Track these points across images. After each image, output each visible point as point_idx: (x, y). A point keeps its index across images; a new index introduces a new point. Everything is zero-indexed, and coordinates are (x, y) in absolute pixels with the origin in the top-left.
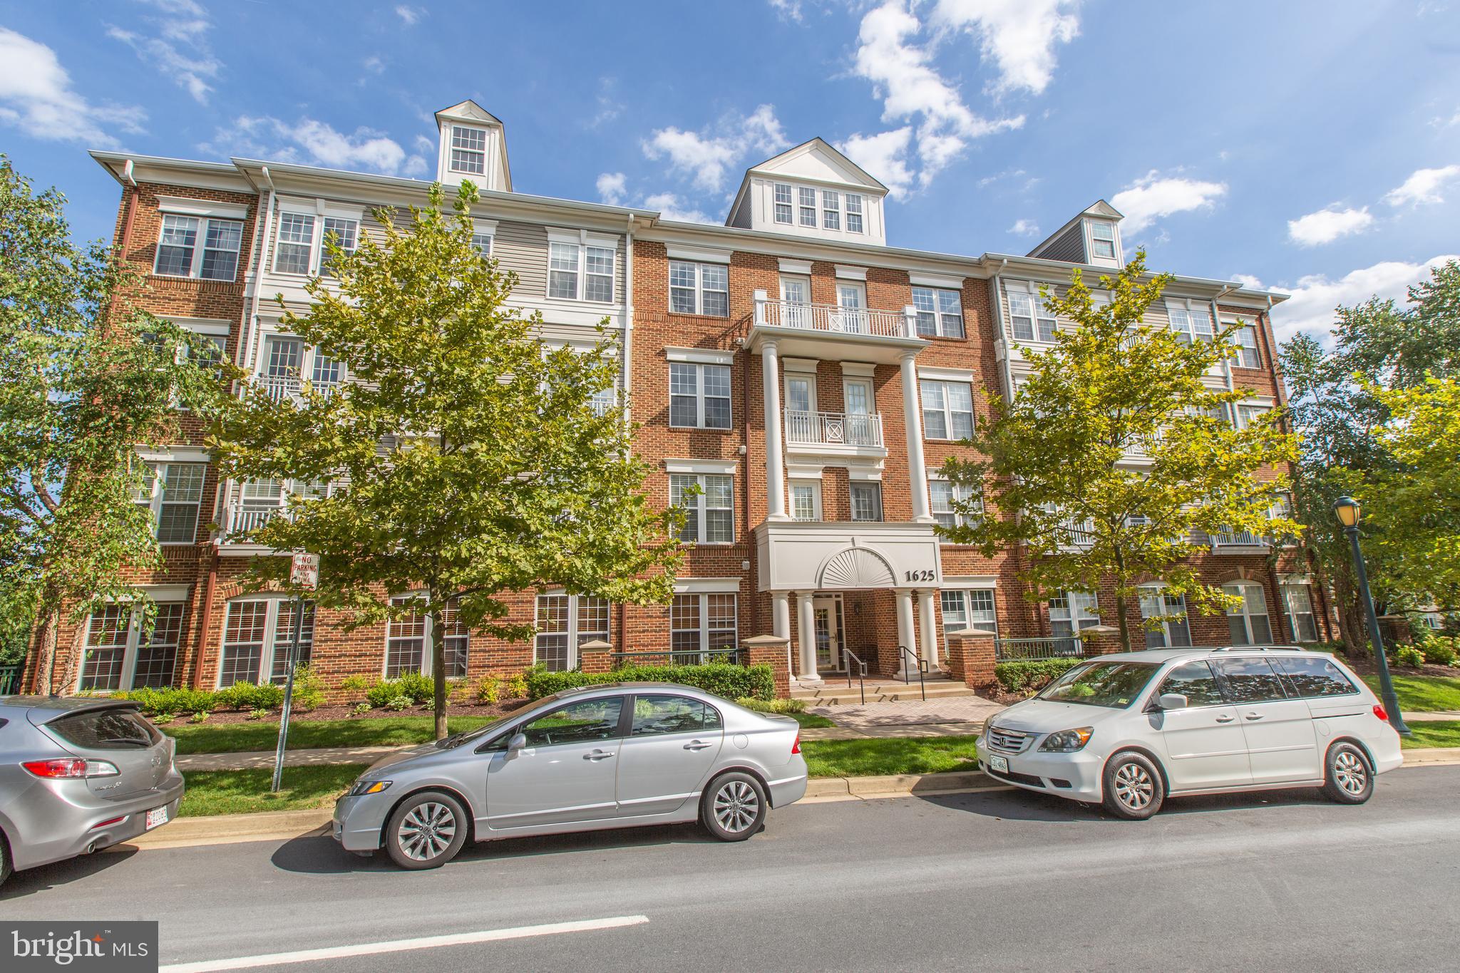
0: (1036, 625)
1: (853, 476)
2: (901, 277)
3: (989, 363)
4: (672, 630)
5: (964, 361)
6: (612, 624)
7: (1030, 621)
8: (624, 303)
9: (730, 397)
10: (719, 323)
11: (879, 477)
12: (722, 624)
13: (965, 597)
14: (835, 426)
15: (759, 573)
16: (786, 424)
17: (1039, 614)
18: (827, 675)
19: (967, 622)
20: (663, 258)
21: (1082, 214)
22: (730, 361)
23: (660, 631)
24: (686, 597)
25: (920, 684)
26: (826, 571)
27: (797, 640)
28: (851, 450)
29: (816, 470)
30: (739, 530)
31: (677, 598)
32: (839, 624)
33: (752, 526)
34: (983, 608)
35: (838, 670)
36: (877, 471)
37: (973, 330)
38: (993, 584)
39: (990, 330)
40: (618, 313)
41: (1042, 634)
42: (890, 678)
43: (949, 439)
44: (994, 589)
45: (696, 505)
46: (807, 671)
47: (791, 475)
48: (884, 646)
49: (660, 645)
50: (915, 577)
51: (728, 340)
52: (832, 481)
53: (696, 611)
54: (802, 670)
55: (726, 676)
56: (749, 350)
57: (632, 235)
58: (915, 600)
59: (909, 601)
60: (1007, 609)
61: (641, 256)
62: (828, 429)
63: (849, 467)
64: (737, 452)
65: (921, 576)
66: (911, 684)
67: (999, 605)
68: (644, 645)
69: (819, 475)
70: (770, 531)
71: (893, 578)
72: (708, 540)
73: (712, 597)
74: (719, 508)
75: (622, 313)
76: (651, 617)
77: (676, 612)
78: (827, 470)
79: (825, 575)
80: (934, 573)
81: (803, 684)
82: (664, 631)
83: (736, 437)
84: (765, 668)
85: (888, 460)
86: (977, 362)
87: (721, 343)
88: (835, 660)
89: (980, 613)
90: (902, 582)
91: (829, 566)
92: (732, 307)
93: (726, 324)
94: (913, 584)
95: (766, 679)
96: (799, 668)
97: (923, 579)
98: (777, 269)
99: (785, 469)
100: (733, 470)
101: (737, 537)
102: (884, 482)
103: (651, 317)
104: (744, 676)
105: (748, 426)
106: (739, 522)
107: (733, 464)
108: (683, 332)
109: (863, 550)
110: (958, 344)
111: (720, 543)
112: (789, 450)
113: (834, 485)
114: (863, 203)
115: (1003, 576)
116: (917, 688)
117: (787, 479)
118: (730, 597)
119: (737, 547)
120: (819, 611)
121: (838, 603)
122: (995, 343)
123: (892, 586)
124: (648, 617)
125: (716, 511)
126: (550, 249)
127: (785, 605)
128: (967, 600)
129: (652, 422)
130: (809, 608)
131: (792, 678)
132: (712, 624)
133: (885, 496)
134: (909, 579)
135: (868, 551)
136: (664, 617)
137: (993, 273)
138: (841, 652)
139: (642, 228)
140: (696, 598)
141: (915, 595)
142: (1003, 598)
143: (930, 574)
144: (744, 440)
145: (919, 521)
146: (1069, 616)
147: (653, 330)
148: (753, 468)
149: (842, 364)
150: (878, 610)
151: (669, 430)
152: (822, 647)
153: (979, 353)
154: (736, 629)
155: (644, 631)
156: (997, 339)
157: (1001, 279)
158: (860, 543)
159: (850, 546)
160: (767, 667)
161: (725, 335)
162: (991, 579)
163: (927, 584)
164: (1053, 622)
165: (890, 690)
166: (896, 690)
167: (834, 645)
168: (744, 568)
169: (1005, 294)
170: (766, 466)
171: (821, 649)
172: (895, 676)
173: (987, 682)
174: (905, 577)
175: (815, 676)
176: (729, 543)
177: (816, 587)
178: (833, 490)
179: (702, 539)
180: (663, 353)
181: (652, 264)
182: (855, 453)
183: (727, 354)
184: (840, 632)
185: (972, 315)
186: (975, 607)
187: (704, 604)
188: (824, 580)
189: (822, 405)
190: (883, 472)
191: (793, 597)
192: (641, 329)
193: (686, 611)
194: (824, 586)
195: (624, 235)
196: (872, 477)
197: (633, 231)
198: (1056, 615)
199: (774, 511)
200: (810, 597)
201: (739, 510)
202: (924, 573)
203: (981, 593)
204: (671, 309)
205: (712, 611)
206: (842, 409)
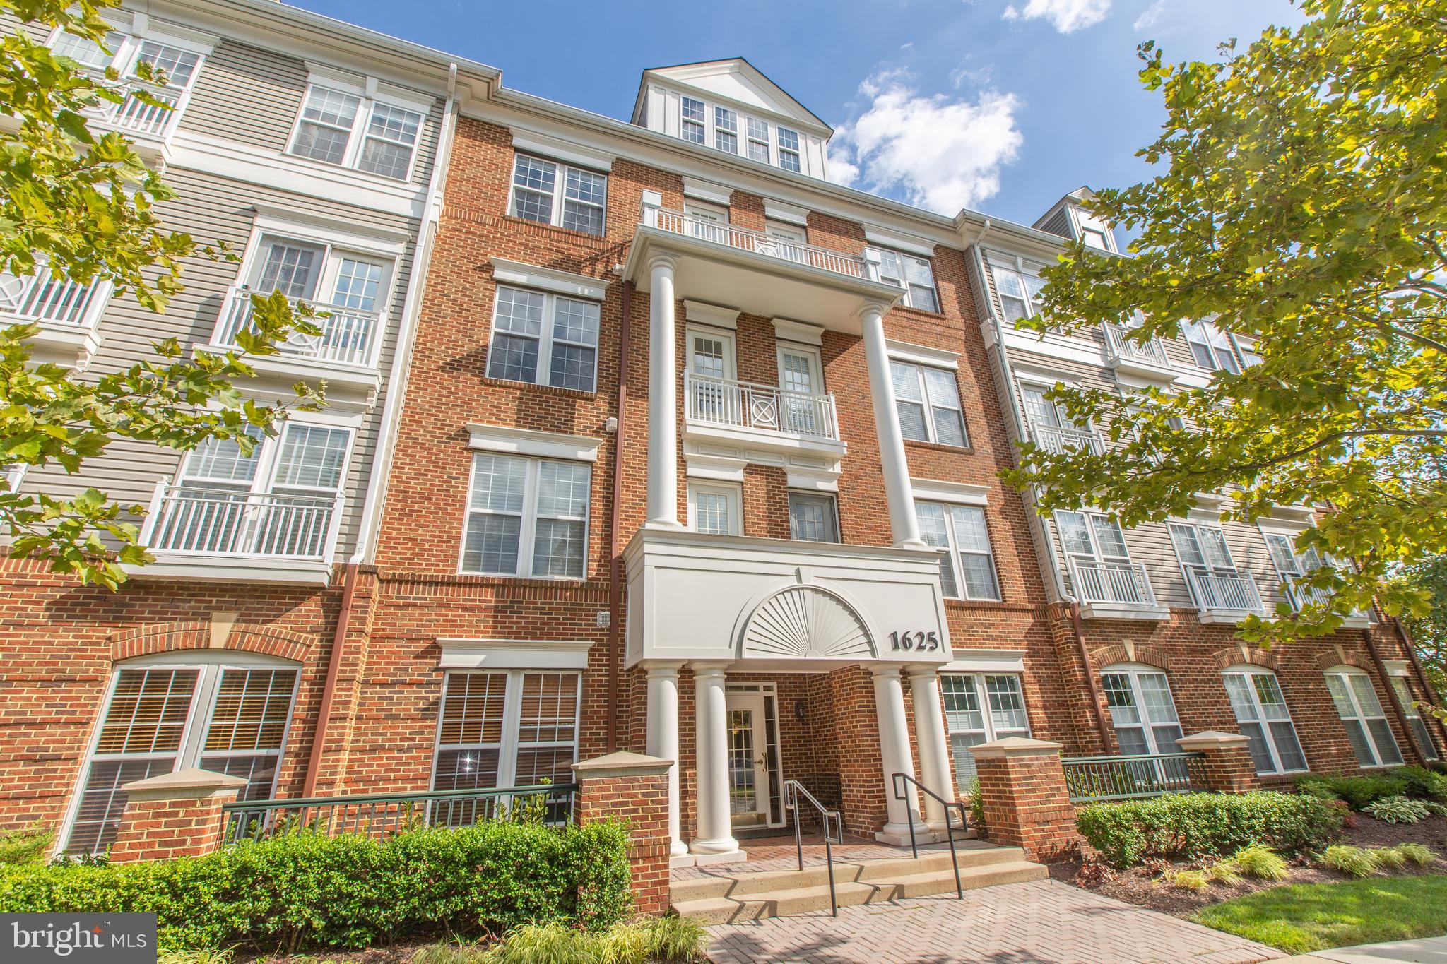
0: (1095, 734)
1: (794, 481)
2: (854, 231)
3: (976, 350)
4: (438, 747)
5: (944, 342)
6: (293, 732)
7: (1083, 728)
8: (426, 183)
9: (596, 346)
10: (587, 243)
11: (833, 486)
12: (547, 734)
13: (979, 687)
14: (764, 405)
15: (628, 634)
16: (687, 393)
17: (1096, 716)
18: (749, 835)
19: (986, 730)
20: (506, 147)
21: (1066, 199)
22: (600, 294)
23: (410, 749)
24: (478, 679)
25: (947, 854)
26: (751, 626)
27: (693, 764)
28: (791, 440)
29: (734, 467)
30: (596, 556)
31: (457, 679)
32: (771, 737)
33: (617, 550)
34: (1007, 705)
35: (770, 825)
36: (830, 477)
37: (952, 308)
38: (1018, 665)
39: (974, 309)
40: (413, 196)
41: (1106, 750)
42: (867, 839)
43: (932, 441)
44: (1020, 674)
45: (520, 510)
46: (712, 832)
47: (692, 471)
48: (853, 775)
49: (405, 779)
50: (907, 643)
51: (600, 267)
52: (759, 487)
53: (497, 707)
54: (702, 829)
55: (504, 857)
56: (631, 285)
57: (455, 103)
58: (907, 686)
59: (897, 686)
60: (1045, 707)
61: (469, 137)
62: (753, 409)
63: (786, 466)
64: (603, 428)
65: (916, 642)
66: (925, 856)
67: (1032, 701)
68: (367, 781)
69: (739, 475)
70: (648, 548)
71: (870, 642)
72: (534, 572)
73: (532, 679)
74: (561, 517)
75: (421, 197)
76: (395, 718)
77: (453, 707)
78: (751, 469)
79: (748, 634)
80: (937, 637)
81: (704, 860)
82: (418, 748)
83: (602, 404)
84: (608, 830)
85: (846, 462)
86: (961, 345)
87: (588, 269)
88: (764, 807)
89: (1004, 714)
90: (885, 652)
91: (755, 618)
92: (610, 225)
93: (597, 245)
94: (903, 656)
95: (607, 860)
96: (695, 824)
97: (921, 648)
98: (681, 191)
99: (682, 463)
100: (592, 454)
101: (590, 568)
102: (841, 495)
103: (475, 217)
104: (551, 857)
105: (623, 389)
106: (597, 542)
107: (593, 445)
108: (526, 246)
109: (816, 590)
110: (934, 321)
111: (557, 578)
112: (690, 430)
113: (762, 493)
114: (801, 142)
115: (1032, 653)
116: (939, 865)
117: (684, 479)
118: (570, 680)
119: (590, 586)
120: (737, 715)
121: (768, 701)
122: (982, 326)
123: (868, 657)
124: (387, 718)
125: (555, 521)
126: (308, 94)
127: (670, 693)
128: (981, 692)
129: (453, 366)
130: (717, 700)
131: (678, 847)
132: (525, 734)
133: (845, 516)
134: (896, 647)
135: (825, 593)
136: (423, 719)
137: (972, 240)
138: (774, 789)
139: (473, 97)
140: (499, 680)
141: (906, 675)
142: (1036, 688)
143: (931, 638)
144: (614, 410)
145: (906, 547)
146: (1137, 719)
147: (474, 234)
148: (625, 455)
149: (775, 322)
150: (839, 709)
151: (483, 382)
152: (742, 784)
153: (962, 335)
154: (575, 743)
155: (372, 750)
156: (985, 319)
157: (982, 250)
158: (810, 578)
159: (793, 582)
160: (613, 828)
161: (594, 260)
162: (1013, 656)
163: (926, 656)
164: (1118, 730)
165: (884, 872)
166: (895, 871)
167: (761, 776)
168: (599, 624)
169: (989, 268)
170: (650, 453)
171: (740, 787)
172: (878, 836)
173: (1061, 846)
174: (889, 642)
175: (727, 842)
176: (575, 579)
177: (731, 655)
178: (763, 500)
179: (525, 568)
180: (489, 267)
181: (487, 151)
182: (796, 444)
183: (596, 285)
184: (771, 751)
185: (949, 290)
186: (995, 705)
187: (514, 692)
188: (746, 643)
189: (744, 372)
190: (840, 479)
191: (687, 676)
192: (455, 230)
193: (475, 707)
194: (747, 655)
195: (441, 101)
196: (822, 485)
197: (459, 98)
198: (1119, 719)
199: (658, 516)
200: (719, 676)
201: (598, 522)
202: (921, 635)
203: (1001, 680)
204: (510, 210)
205: (529, 707)
206: (775, 382)
